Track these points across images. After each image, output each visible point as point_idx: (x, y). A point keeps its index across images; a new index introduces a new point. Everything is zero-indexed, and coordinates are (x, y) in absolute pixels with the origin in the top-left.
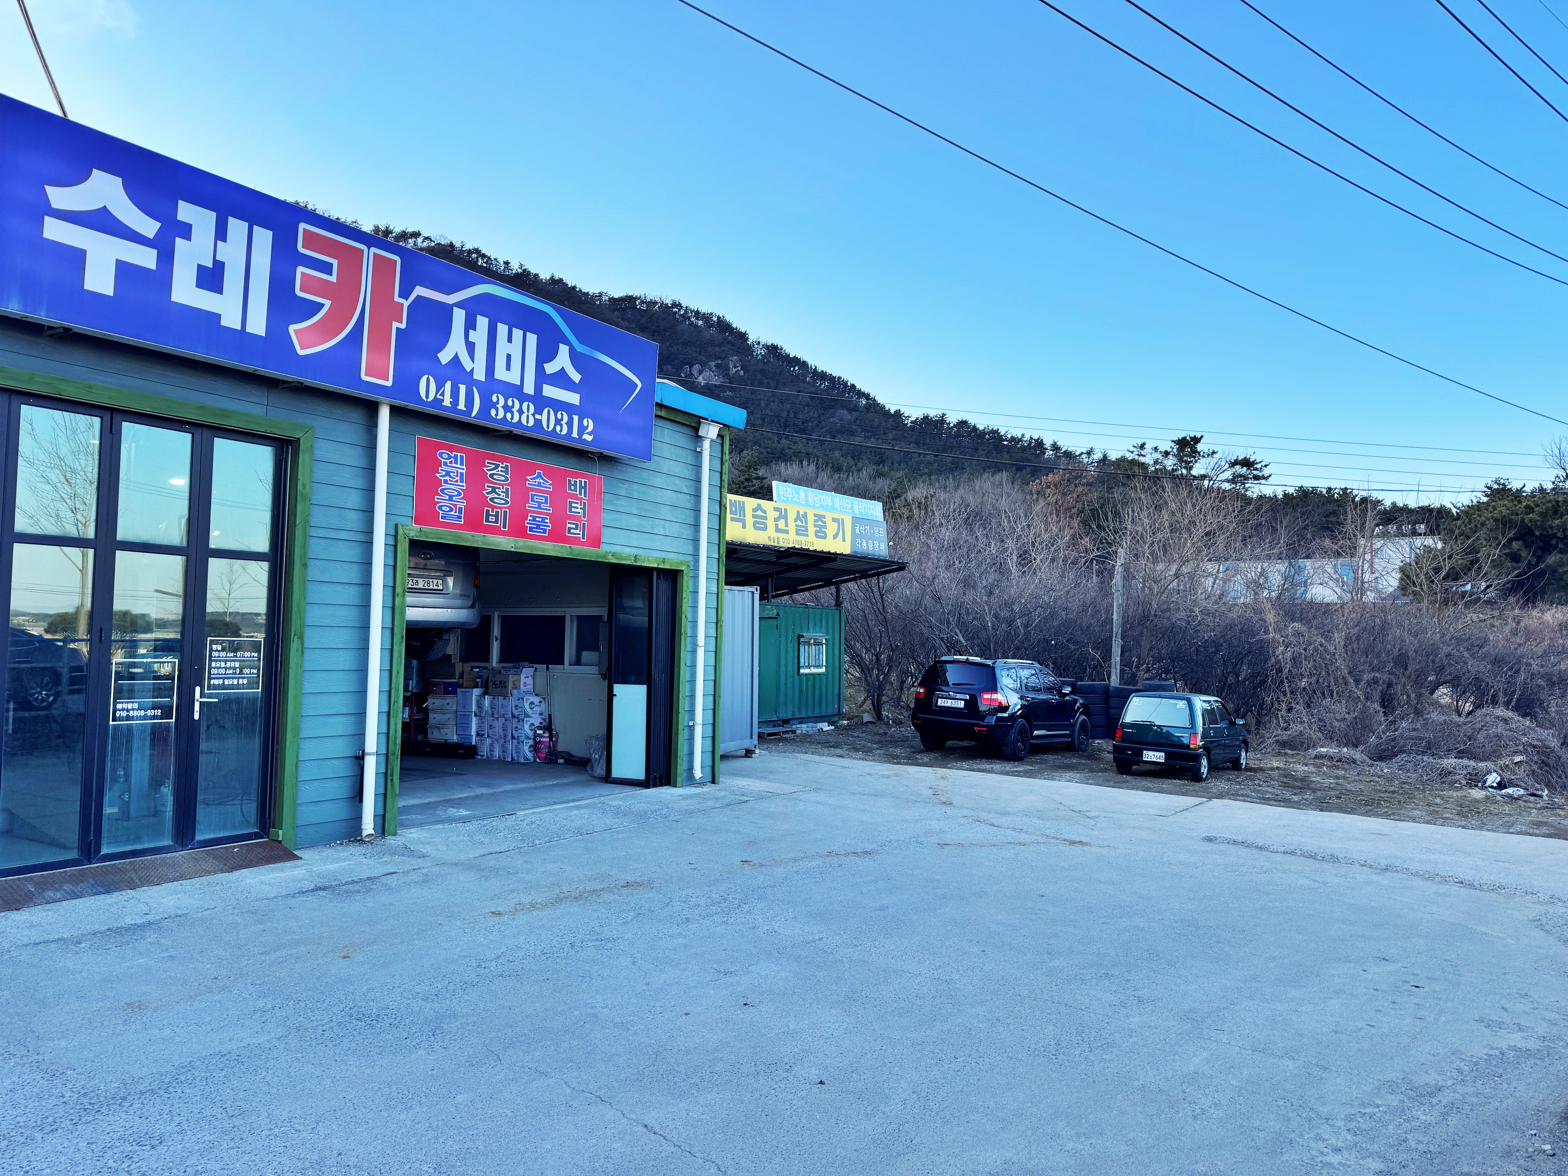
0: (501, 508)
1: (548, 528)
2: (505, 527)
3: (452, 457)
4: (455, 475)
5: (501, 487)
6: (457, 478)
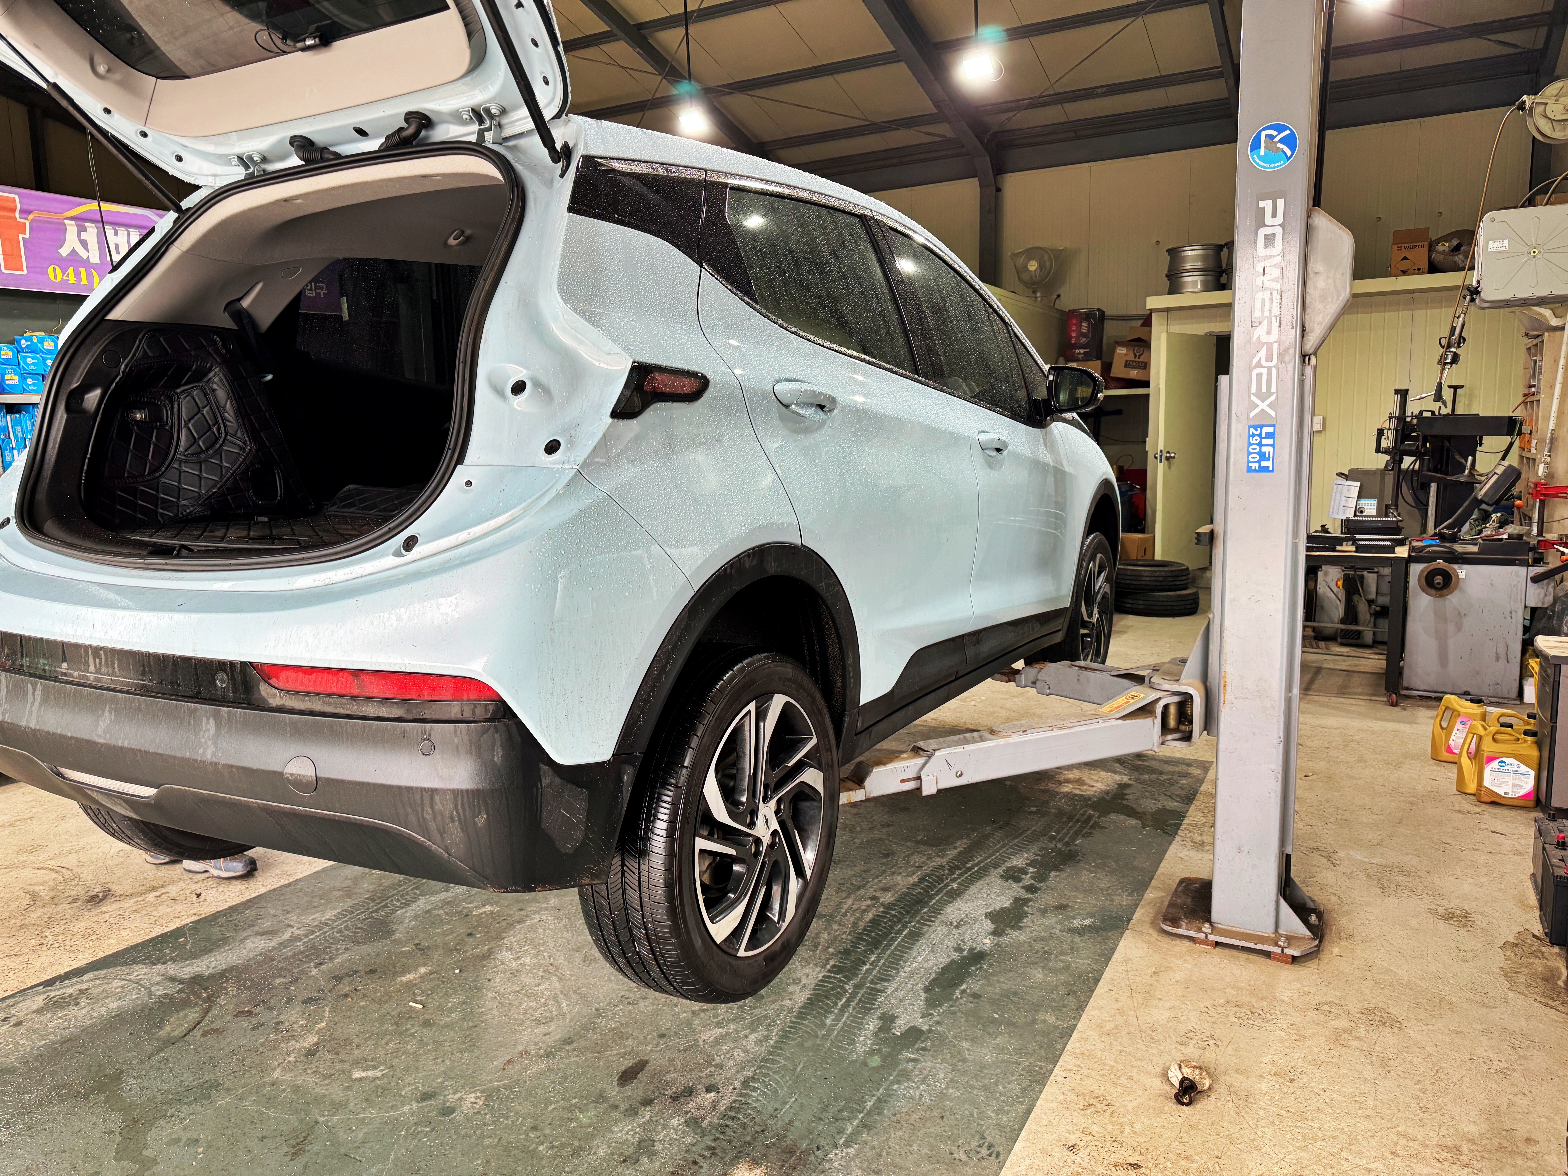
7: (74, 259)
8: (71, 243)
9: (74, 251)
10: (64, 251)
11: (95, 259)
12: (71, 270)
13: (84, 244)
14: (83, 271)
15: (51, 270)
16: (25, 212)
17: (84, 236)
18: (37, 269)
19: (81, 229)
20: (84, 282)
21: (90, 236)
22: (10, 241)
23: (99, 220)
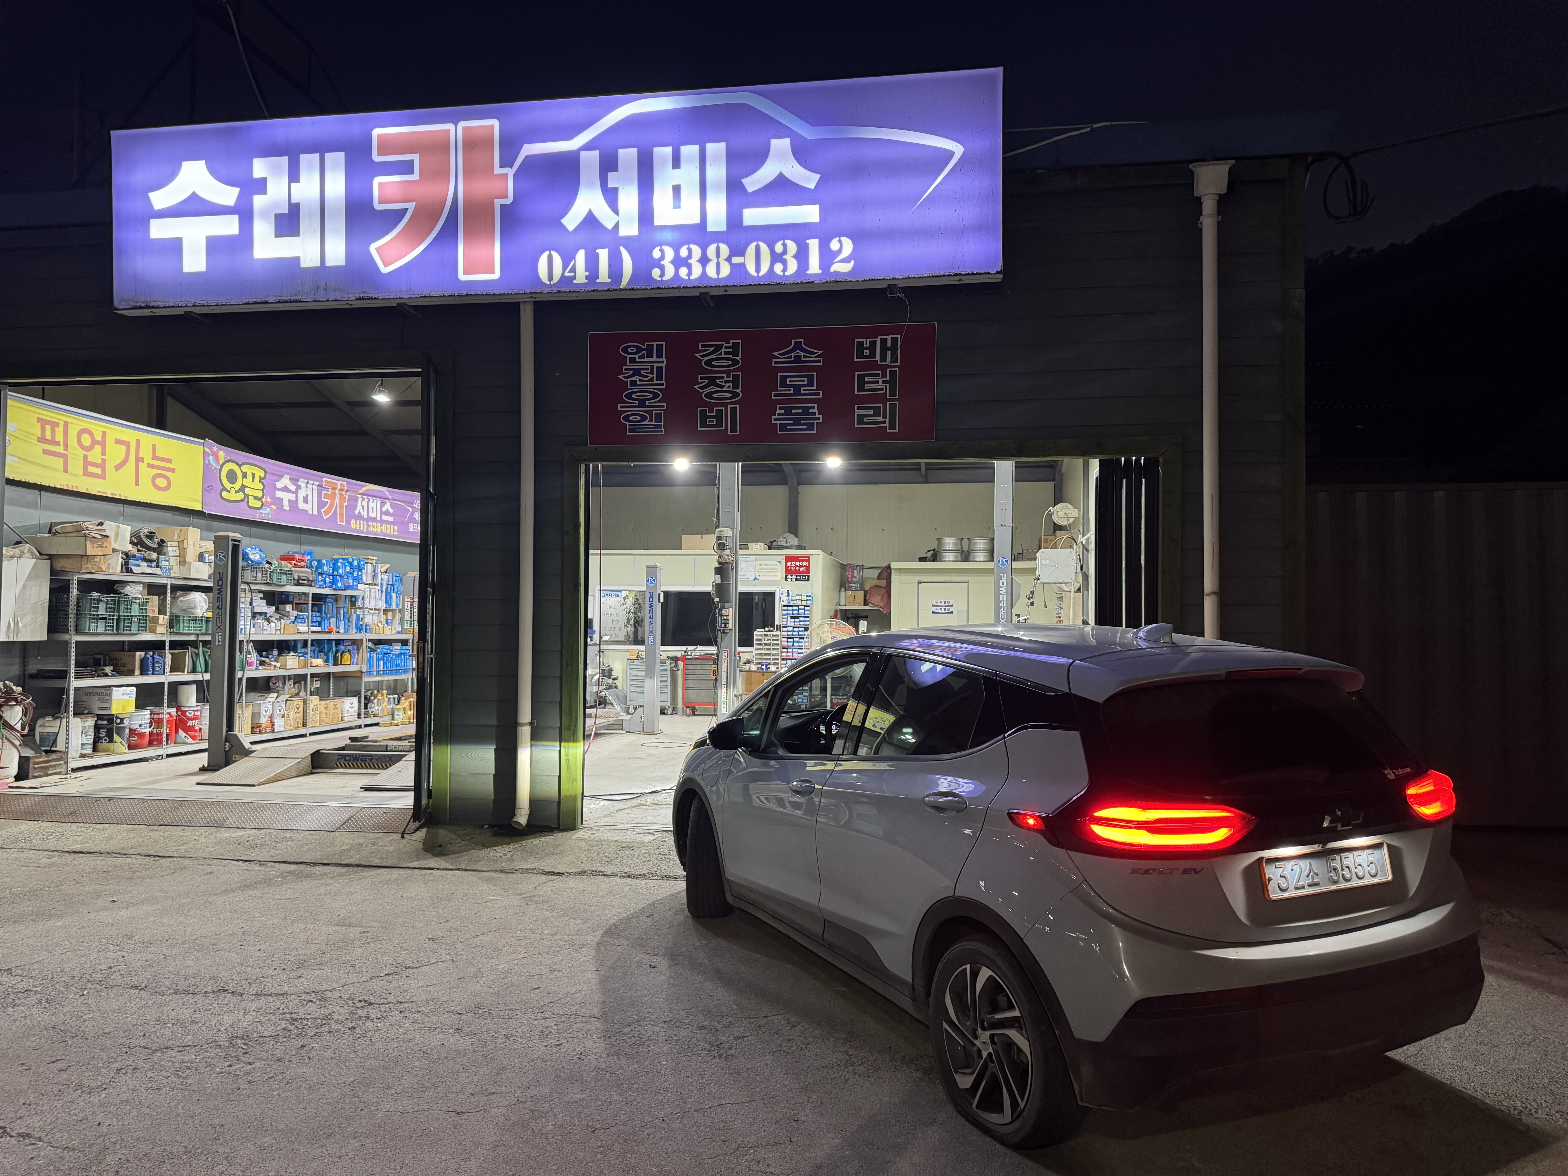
0: (726, 405)
1: (815, 422)
2: (734, 429)
3: (642, 350)
4: (649, 371)
5: (725, 375)
6: (652, 376)
7: (359, 517)
8: (359, 508)
9: (359, 512)
10: (357, 512)
11: (366, 516)
12: (358, 522)
13: (363, 506)
14: (362, 522)
15: (352, 522)
16: (347, 491)
17: (363, 503)
18: (348, 522)
19: (363, 499)
20: (362, 529)
21: (365, 504)
22: (341, 506)
23: (367, 494)
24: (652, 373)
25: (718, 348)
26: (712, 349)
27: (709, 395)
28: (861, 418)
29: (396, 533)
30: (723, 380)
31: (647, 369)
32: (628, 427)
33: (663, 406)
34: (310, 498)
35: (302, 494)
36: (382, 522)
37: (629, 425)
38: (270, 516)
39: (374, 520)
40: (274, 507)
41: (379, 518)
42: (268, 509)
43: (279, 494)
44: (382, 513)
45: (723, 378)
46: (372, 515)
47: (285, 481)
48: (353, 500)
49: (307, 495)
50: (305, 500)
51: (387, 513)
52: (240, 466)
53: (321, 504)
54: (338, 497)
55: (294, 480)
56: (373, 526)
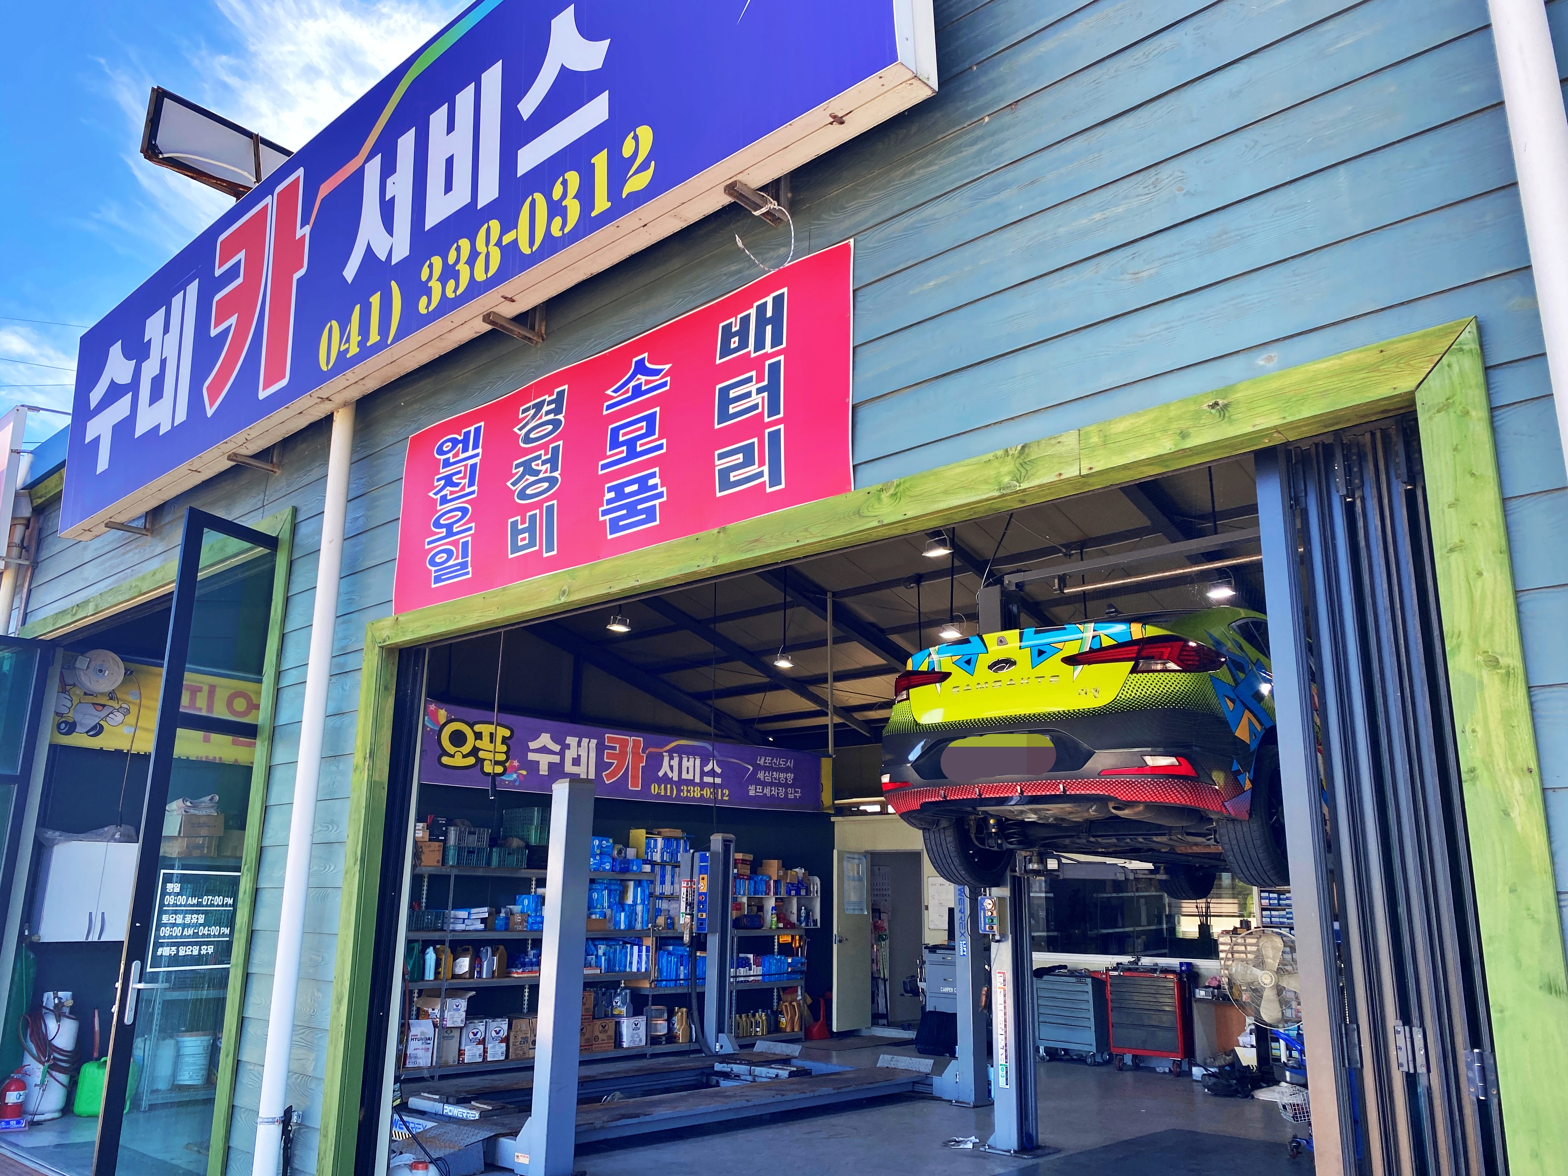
1: (657, 502)
2: (550, 548)
3: (459, 442)
4: (461, 475)
5: (542, 452)
6: (463, 481)
7: (666, 779)
8: (665, 767)
9: (665, 774)
10: (661, 774)
11: (676, 778)
12: (663, 786)
13: (671, 767)
14: (669, 786)
15: (653, 786)
16: (645, 749)
17: (672, 763)
18: (648, 787)
19: (671, 758)
20: (669, 794)
21: (675, 762)
22: (635, 768)
23: (681, 751)
24: (464, 478)
25: (539, 407)
26: (532, 412)
27: (522, 495)
28: (725, 473)
29: (726, 798)
30: (540, 462)
31: (460, 472)
32: (433, 575)
33: (470, 529)
34: (584, 760)
35: (570, 755)
36: (702, 785)
37: (436, 571)
38: (517, 784)
39: (691, 782)
40: (524, 772)
41: (697, 780)
42: (515, 776)
43: (532, 756)
44: (703, 774)
45: (538, 457)
46: (685, 776)
47: (545, 739)
48: (655, 762)
49: (579, 756)
50: (576, 762)
51: (712, 773)
52: (471, 726)
53: (601, 765)
54: (630, 757)
55: (558, 739)
56: (688, 791)
